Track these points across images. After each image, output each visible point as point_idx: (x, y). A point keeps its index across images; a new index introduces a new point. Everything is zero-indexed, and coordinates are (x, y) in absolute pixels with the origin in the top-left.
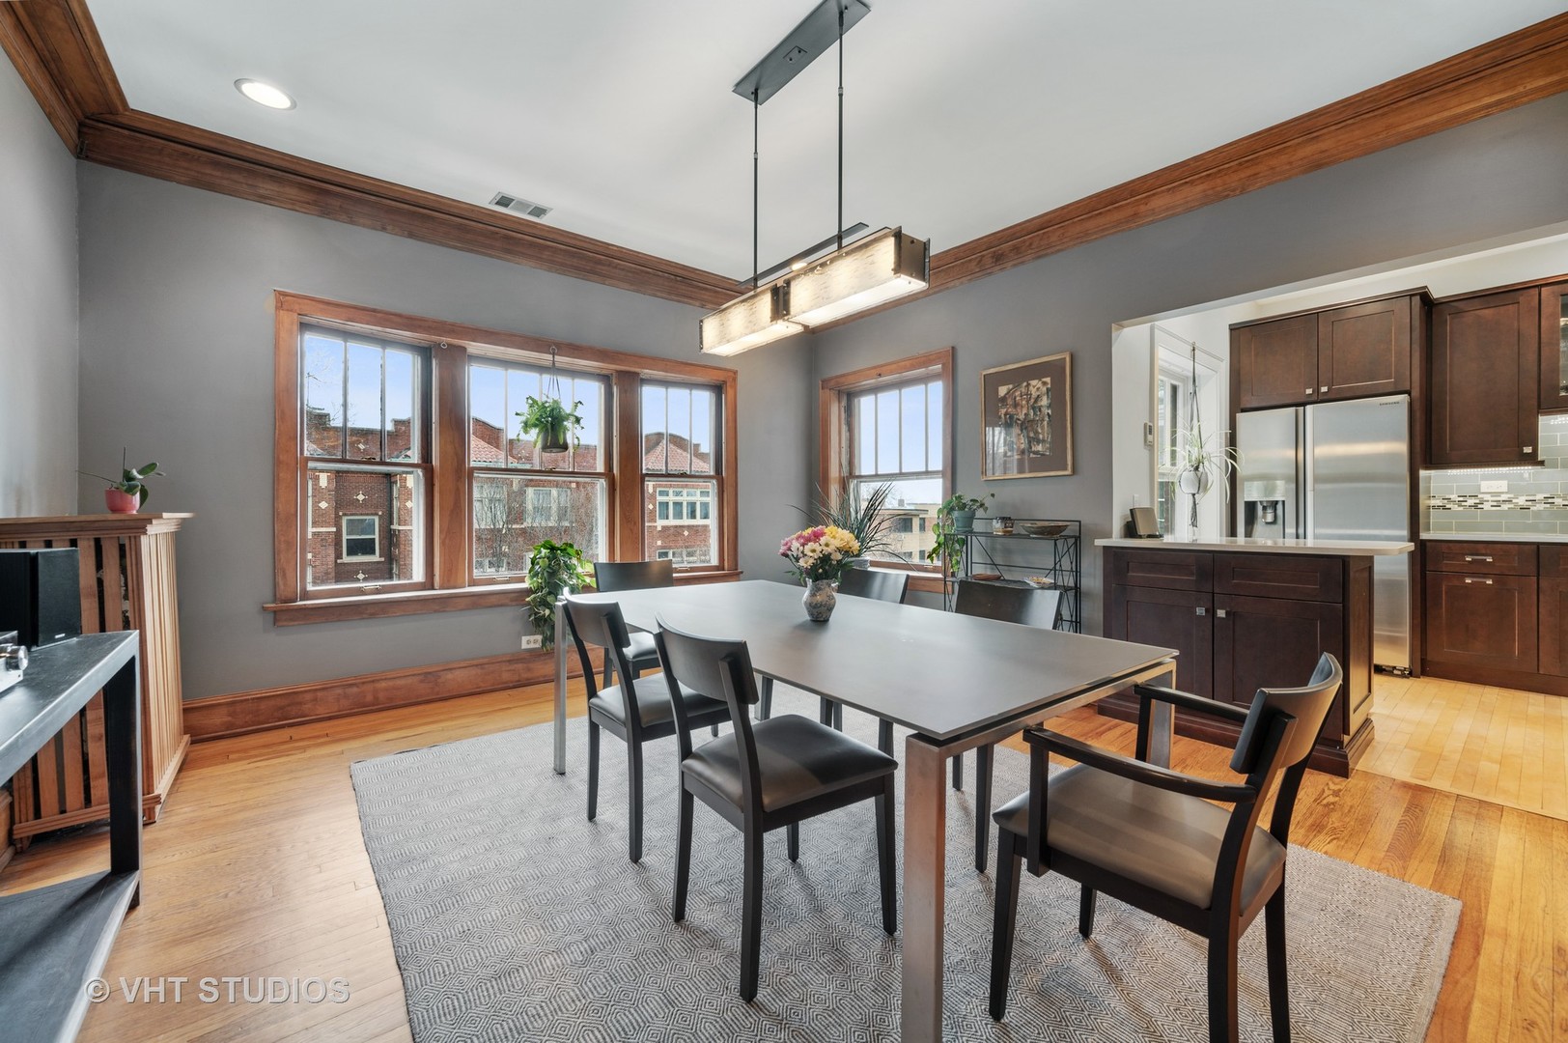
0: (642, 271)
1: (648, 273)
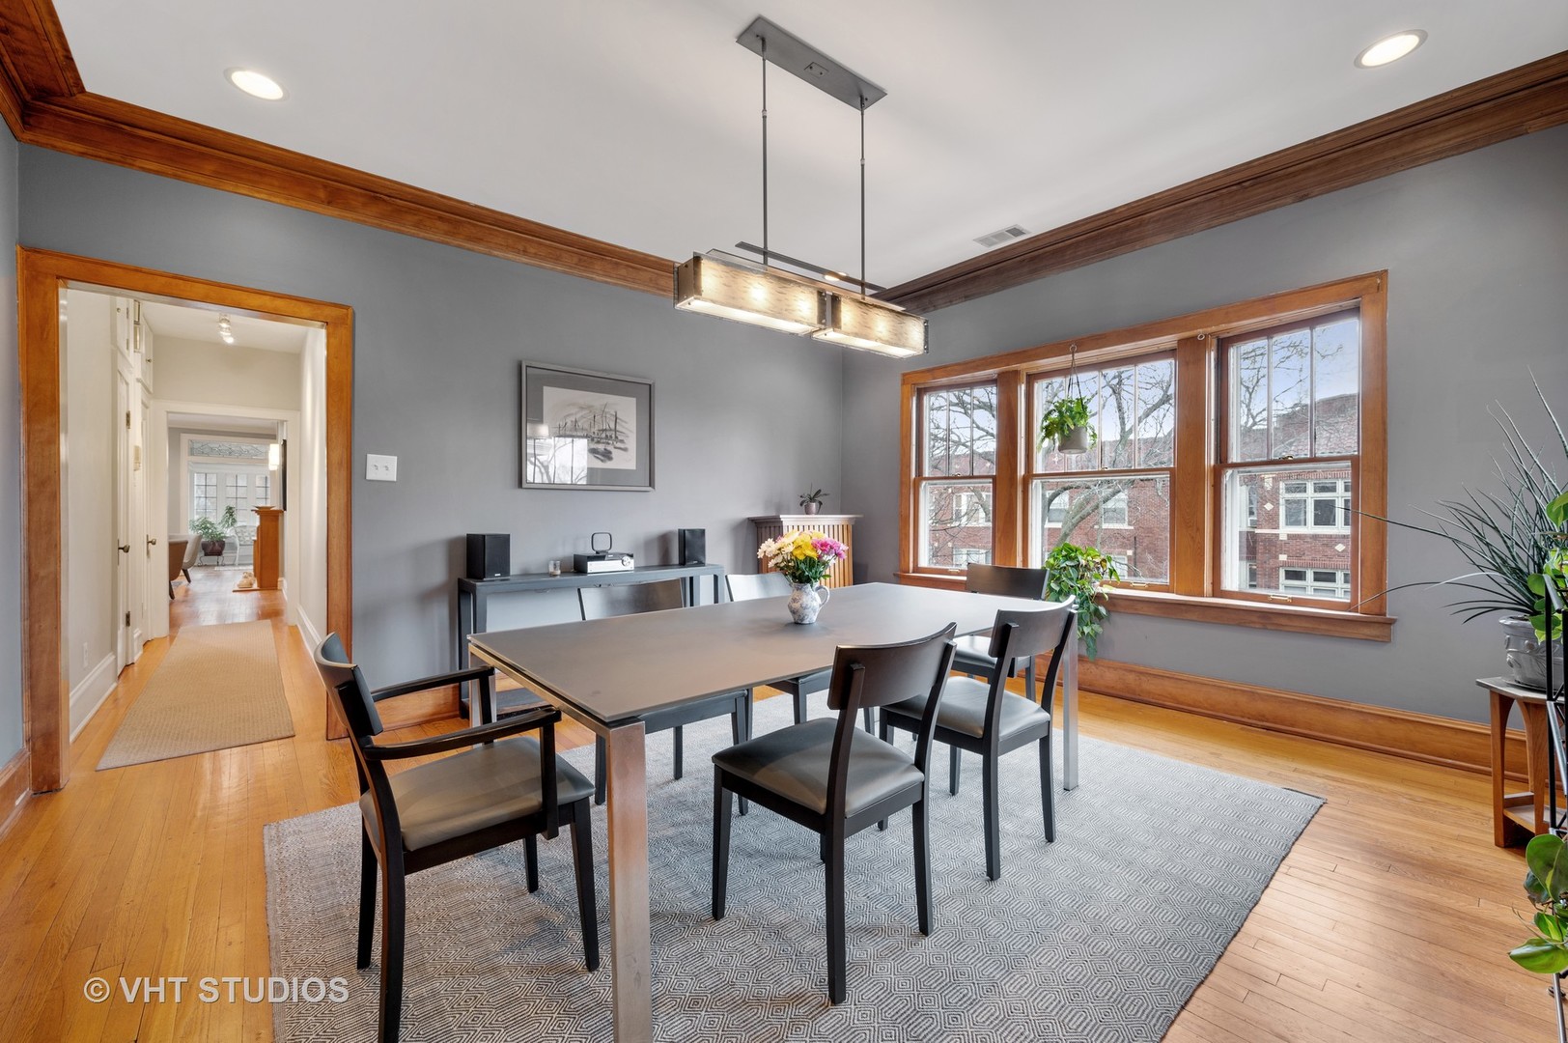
0: (1186, 207)
1: (1196, 204)
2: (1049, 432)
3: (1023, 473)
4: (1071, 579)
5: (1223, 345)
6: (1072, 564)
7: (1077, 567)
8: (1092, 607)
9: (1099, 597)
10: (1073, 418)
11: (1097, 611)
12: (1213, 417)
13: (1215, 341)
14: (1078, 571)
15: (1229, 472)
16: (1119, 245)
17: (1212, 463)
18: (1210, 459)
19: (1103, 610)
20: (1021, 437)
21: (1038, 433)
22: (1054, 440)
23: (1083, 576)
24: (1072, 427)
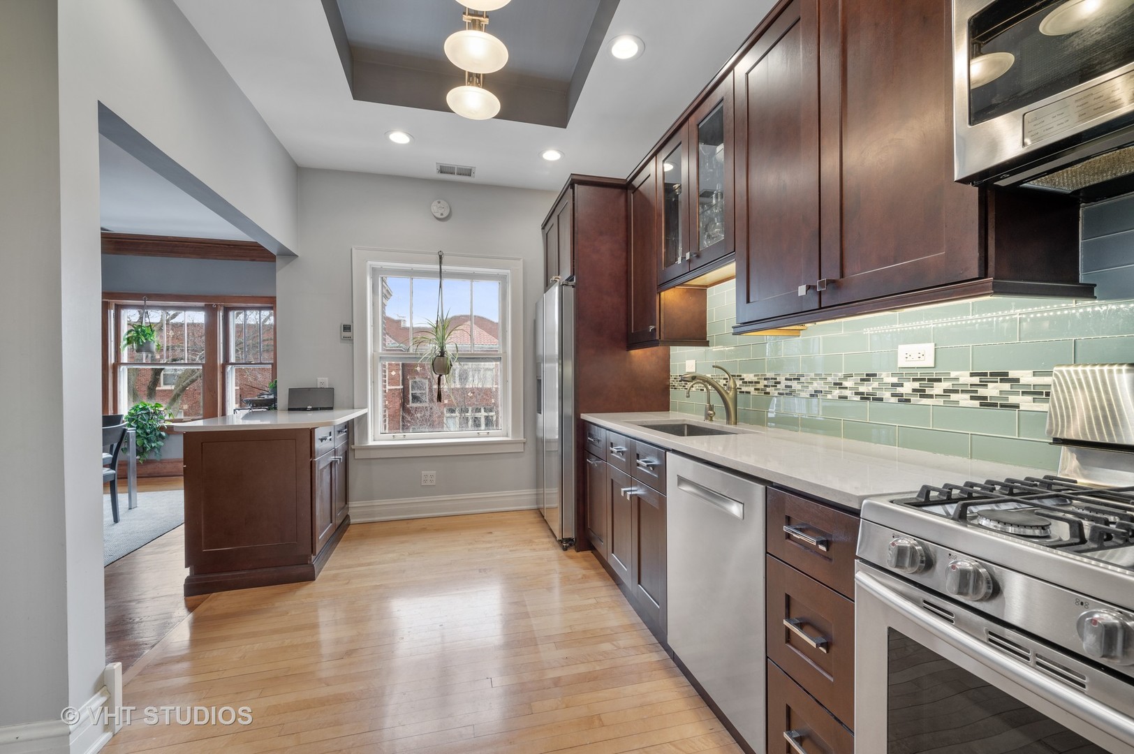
2: (129, 341)
3: (113, 361)
4: (145, 420)
5: (227, 310)
6: (145, 412)
7: (148, 413)
8: (158, 433)
9: (162, 428)
10: (145, 336)
11: (160, 435)
12: (221, 341)
13: (222, 308)
14: (149, 415)
15: (230, 366)
16: (171, 252)
17: (222, 362)
18: (220, 360)
19: (163, 434)
20: (111, 341)
21: (123, 342)
22: (133, 346)
23: (152, 418)
24: (145, 341)
